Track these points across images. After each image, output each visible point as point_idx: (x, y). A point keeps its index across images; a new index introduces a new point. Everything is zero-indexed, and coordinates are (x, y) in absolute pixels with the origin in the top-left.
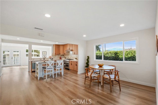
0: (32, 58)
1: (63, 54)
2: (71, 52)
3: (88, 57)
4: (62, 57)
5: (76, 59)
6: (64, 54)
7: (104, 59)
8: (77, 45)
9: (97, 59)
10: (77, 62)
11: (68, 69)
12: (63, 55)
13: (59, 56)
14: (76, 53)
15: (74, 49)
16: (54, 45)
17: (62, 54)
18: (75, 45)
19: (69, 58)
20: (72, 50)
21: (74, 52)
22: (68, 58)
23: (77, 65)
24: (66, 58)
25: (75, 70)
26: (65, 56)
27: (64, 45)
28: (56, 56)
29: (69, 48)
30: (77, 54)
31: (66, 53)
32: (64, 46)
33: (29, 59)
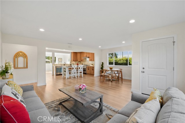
0: (55, 64)
1: (80, 61)
2: (88, 59)
3: (103, 63)
4: (79, 63)
5: (92, 65)
6: (81, 60)
7: (115, 65)
8: (93, 54)
9: (109, 64)
10: (93, 67)
11: (86, 74)
13: (77, 63)
14: (92, 60)
15: (90, 56)
16: (72, 52)
17: (79, 60)
18: (91, 53)
19: (86, 64)
20: (89, 57)
21: (90, 59)
23: (93, 70)
24: (83, 64)
25: (91, 73)
26: (81, 62)
27: (81, 53)
29: (86, 56)
30: (94, 60)
31: (83, 60)
33: (53, 65)
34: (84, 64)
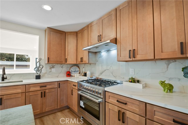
1: (75, 63)
4: (73, 69)
6: (79, 60)
12: (77, 65)
13: (65, 69)
17: (71, 60)
19: (96, 75)
22: (92, 74)
24: (85, 75)
26: (81, 66)
28: (53, 67)
31: (86, 59)
32: (79, 35)
34: (88, 73)
